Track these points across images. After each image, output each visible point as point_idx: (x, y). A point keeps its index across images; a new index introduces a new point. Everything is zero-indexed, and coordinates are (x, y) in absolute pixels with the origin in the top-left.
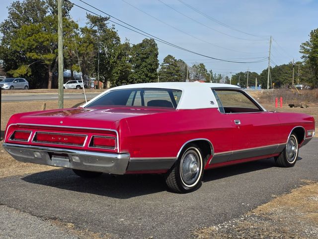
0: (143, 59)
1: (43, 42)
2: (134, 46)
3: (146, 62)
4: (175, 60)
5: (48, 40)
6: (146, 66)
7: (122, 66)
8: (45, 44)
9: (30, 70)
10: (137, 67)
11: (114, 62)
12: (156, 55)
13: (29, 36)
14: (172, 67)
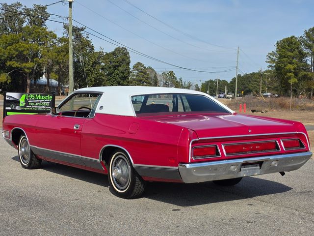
0: (115, 67)
1: (23, 51)
2: (107, 54)
3: (118, 70)
4: (145, 68)
5: (28, 49)
6: (118, 74)
7: (96, 74)
8: (25, 53)
9: (9, 78)
10: (110, 74)
11: (88, 70)
12: (128, 63)
13: (9, 45)
14: (142, 75)
